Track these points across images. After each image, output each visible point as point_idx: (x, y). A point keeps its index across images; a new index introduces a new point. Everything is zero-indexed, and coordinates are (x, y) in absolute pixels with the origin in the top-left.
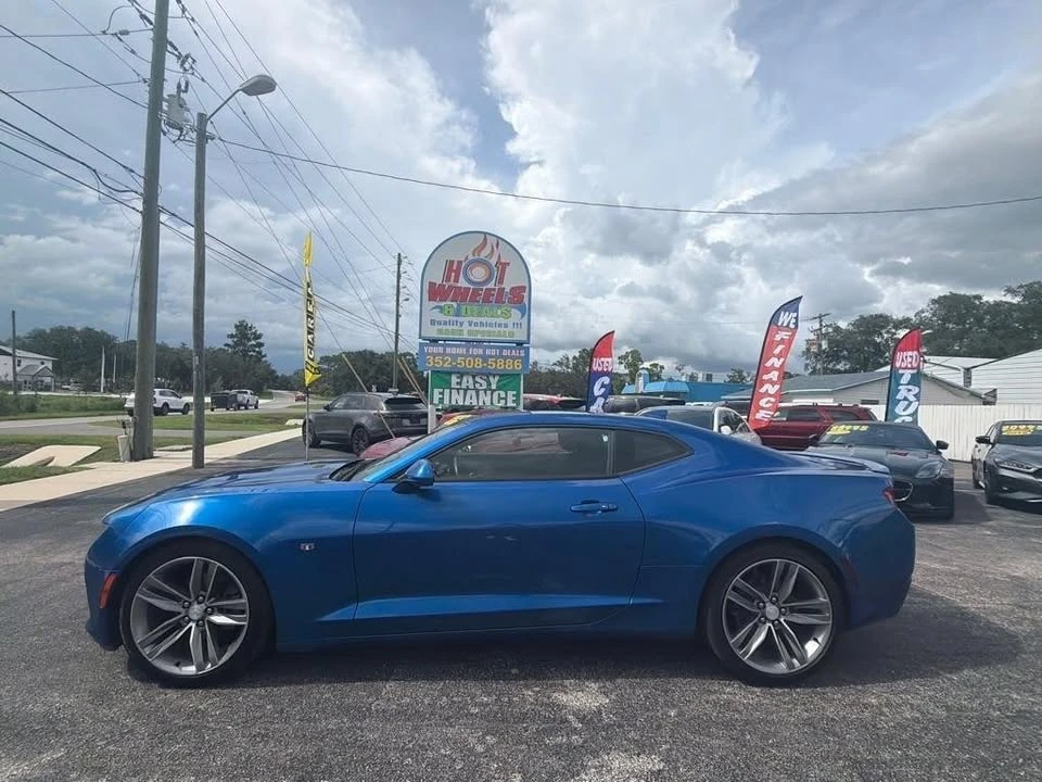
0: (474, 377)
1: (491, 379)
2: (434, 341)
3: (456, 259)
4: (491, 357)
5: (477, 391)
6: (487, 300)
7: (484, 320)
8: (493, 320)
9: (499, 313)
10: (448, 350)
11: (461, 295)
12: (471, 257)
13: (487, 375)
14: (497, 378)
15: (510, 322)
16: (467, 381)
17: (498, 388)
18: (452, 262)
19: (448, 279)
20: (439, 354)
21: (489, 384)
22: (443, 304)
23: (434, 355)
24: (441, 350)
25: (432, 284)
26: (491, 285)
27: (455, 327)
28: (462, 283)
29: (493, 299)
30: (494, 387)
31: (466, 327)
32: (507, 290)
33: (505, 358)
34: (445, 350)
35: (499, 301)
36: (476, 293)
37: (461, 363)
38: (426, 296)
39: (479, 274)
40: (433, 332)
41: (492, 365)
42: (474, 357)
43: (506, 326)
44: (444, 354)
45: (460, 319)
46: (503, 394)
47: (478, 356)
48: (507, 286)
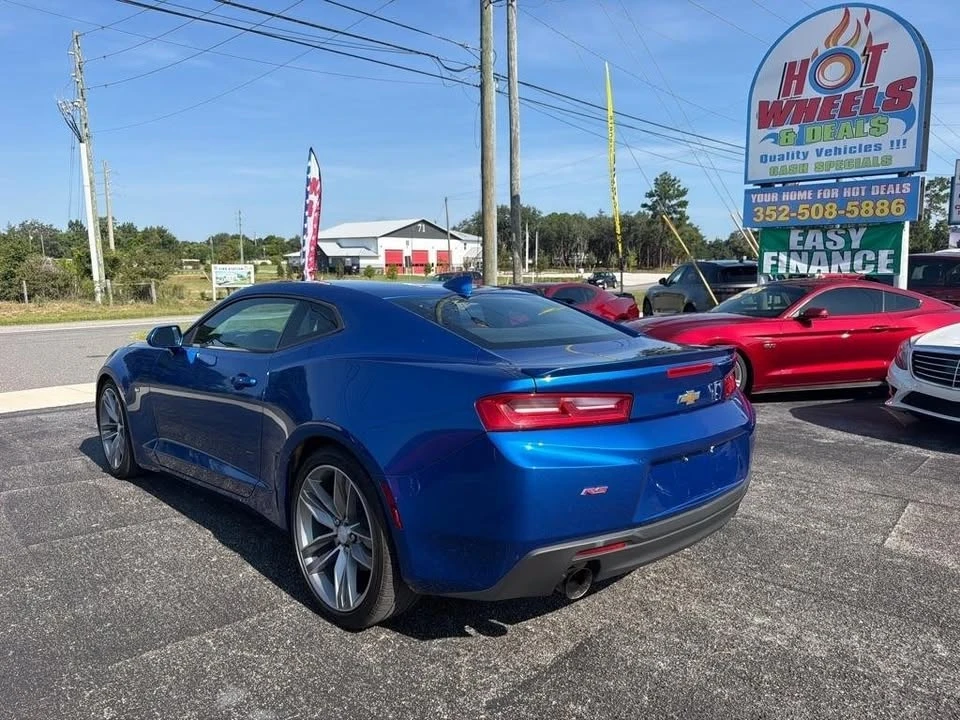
0: (825, 233)
1: (853, 233)
2: (766, 185)
3: (798, 58)
4: (852, 199)
5: (829, 253)
6: (846, 112)
7: (840, 144)
8: (855, 142)
9: (867, 127)
10: (786, 197)
11: (805, 112)
12: (822, 50)
13: (846, 229)
14: (862, 231)
15: (884, 140)
16: (814, 239)
17: (862, 247)
18: (793, 65)
19: (787, 93)
20: (771, 204)
21: (849, 241)
22: (777, 130)
23: (765, 205)
24: (775, 197)
25: (763, 105)
26: (855, 87)
27: (796, 161)
28: (809, 93)
29: (857, 109)
30: (856, 245)
31: (812, 159)
32: (882, 89)
33: (876, 199)
34: (780, 198)
35: (868, 109)
36: (830, 103)
37: (805, 215)
38: (754, 121)
39: (834, 73)
40: (763, 173)
41: (854, 212)
42: (824, 202)
43: (878, 147)
44: (780, 202)
45: (802, 149)
46: (871, 256)
47: (832, 200)
48: (882, 83)
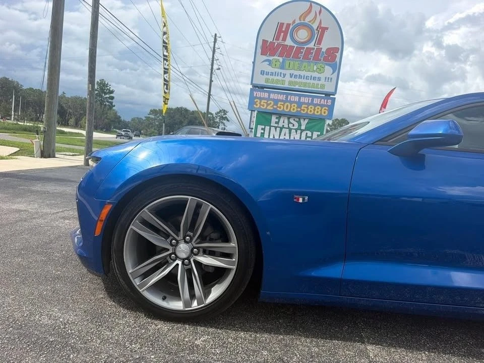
0: (289, 118)
1: (302, 121)
2: (262, 88)
3: (286, 22)
4: (304, 103)
5: (290, 130)
6: (306, 57)
7: (302, 73)
8: (309, 74)
9: (315, 68)
10: (272, 96)
12: (297, 21)
13: (298, 117)
14: (306, 121)
15: (322, 76)
16: (284, 122)
17: (306, 129)
18: (282, 24)
19: (277, 39)
20: (264, 99)
21: (300, 125)
22: (271, 58)
23: (261, 99)
24: (266, 95)
25: (265, 42)
26: (311, 45)
27: (279, 78)
28: (289, 42)
29: (311, 56)
30: (303, 127)
31: (287, 78)
32: (324, 50)
33: (316, 105)
34: (269, 96)
35: (316, 58)
36: (299, 50)
37: (281, 108)
38: (259, 50)
39: (302, 35)
40: (261, 81)
41: (305, 110)
42: (291, 102)
43: (319, 79)
44: (269, 99)
45: (283, 71)
46: (309, 134)
47: (294, 102)
48: (324, 47)
